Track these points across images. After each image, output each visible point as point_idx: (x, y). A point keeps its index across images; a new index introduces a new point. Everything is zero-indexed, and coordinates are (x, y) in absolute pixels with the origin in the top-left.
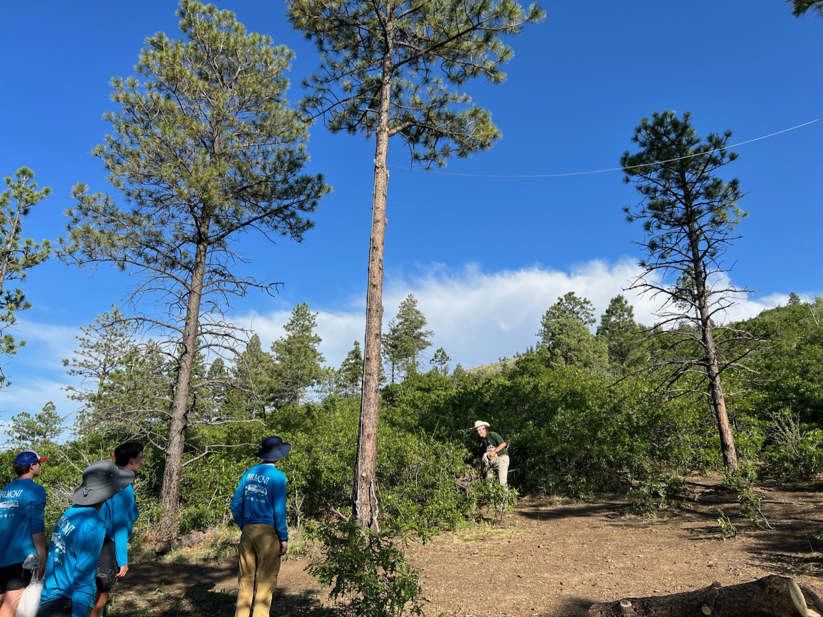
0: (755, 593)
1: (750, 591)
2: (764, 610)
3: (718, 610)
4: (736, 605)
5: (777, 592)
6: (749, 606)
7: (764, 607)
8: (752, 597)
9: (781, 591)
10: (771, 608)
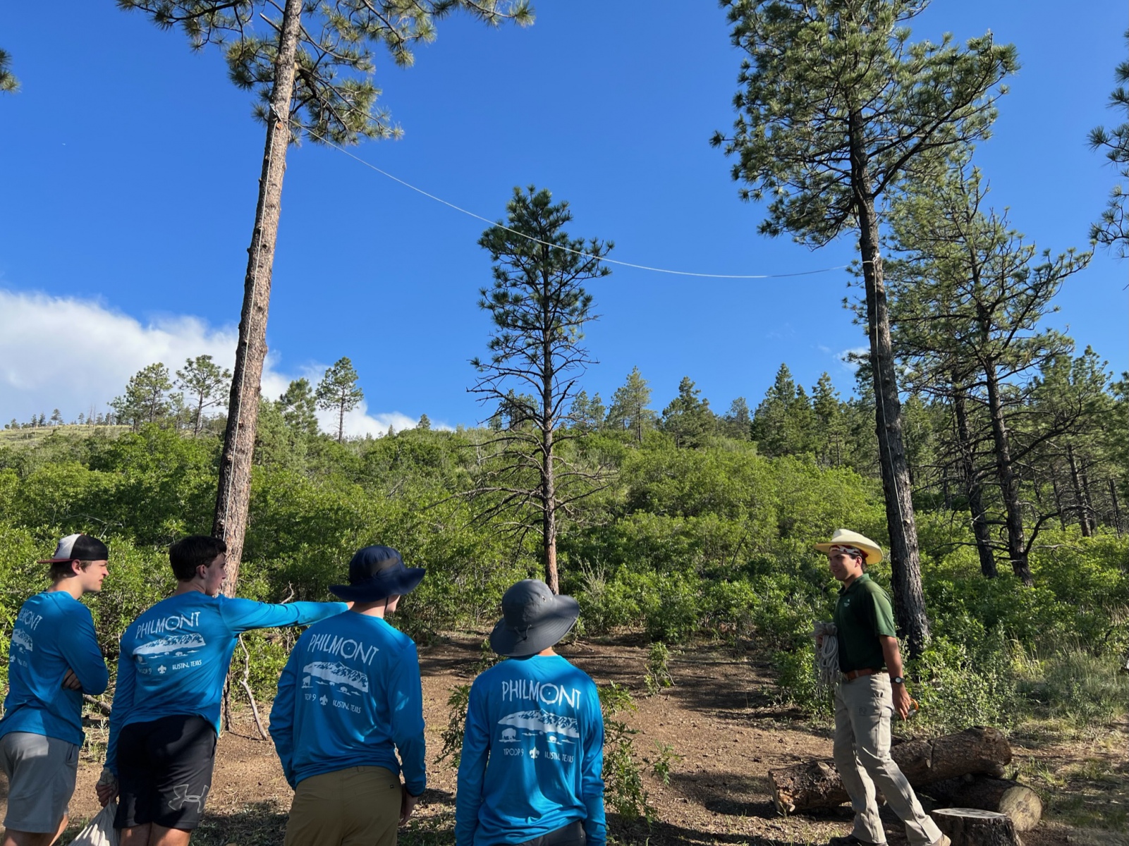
0: (973, 743)
1: (968, 741)
2: (984, 757)
3: (936, 762)
4: (955, 755)
5: (994, 740)
6: (968, 756)
7: (983, 755)
8: (971, 747)
9: (997, 740)
10: (990, 755)
